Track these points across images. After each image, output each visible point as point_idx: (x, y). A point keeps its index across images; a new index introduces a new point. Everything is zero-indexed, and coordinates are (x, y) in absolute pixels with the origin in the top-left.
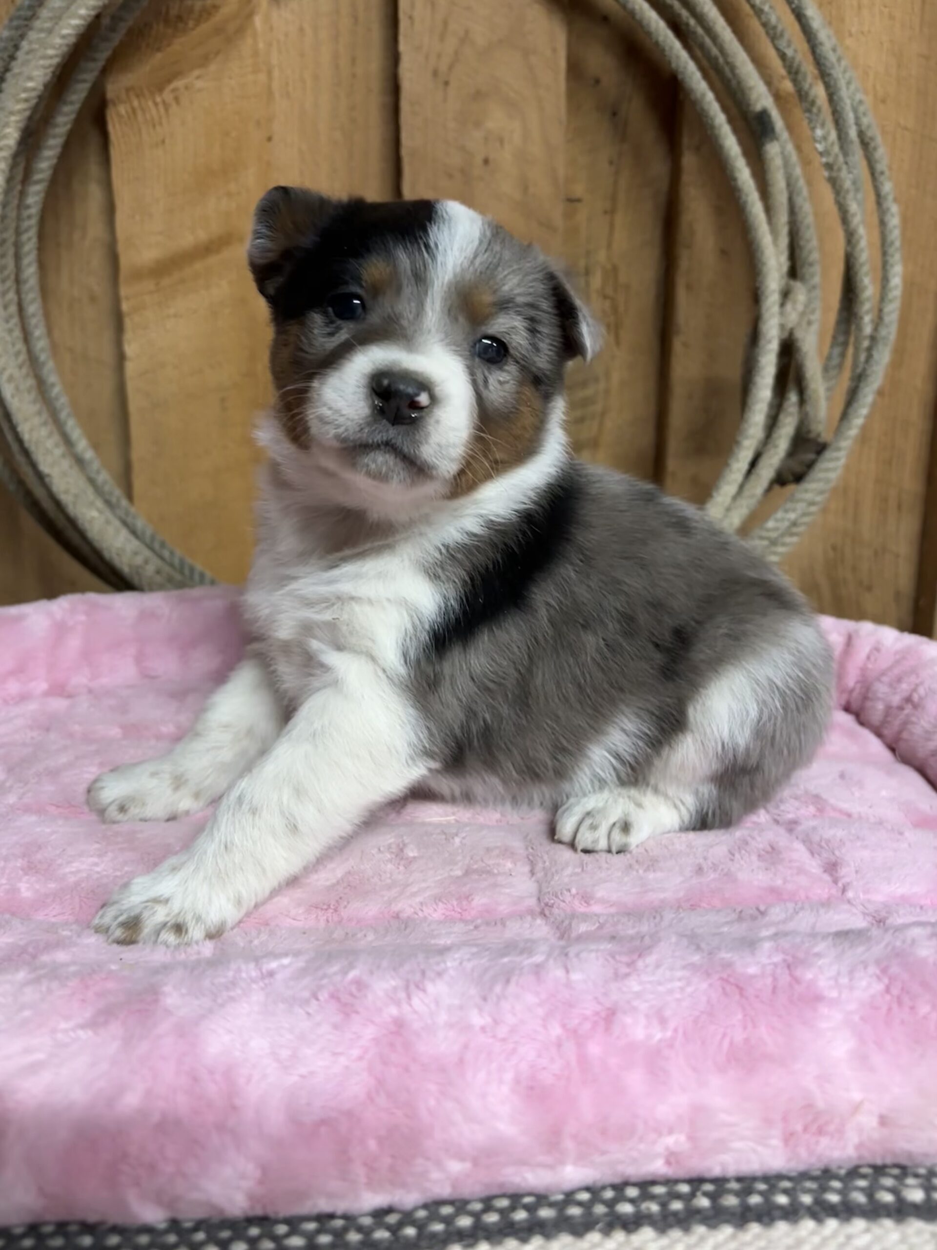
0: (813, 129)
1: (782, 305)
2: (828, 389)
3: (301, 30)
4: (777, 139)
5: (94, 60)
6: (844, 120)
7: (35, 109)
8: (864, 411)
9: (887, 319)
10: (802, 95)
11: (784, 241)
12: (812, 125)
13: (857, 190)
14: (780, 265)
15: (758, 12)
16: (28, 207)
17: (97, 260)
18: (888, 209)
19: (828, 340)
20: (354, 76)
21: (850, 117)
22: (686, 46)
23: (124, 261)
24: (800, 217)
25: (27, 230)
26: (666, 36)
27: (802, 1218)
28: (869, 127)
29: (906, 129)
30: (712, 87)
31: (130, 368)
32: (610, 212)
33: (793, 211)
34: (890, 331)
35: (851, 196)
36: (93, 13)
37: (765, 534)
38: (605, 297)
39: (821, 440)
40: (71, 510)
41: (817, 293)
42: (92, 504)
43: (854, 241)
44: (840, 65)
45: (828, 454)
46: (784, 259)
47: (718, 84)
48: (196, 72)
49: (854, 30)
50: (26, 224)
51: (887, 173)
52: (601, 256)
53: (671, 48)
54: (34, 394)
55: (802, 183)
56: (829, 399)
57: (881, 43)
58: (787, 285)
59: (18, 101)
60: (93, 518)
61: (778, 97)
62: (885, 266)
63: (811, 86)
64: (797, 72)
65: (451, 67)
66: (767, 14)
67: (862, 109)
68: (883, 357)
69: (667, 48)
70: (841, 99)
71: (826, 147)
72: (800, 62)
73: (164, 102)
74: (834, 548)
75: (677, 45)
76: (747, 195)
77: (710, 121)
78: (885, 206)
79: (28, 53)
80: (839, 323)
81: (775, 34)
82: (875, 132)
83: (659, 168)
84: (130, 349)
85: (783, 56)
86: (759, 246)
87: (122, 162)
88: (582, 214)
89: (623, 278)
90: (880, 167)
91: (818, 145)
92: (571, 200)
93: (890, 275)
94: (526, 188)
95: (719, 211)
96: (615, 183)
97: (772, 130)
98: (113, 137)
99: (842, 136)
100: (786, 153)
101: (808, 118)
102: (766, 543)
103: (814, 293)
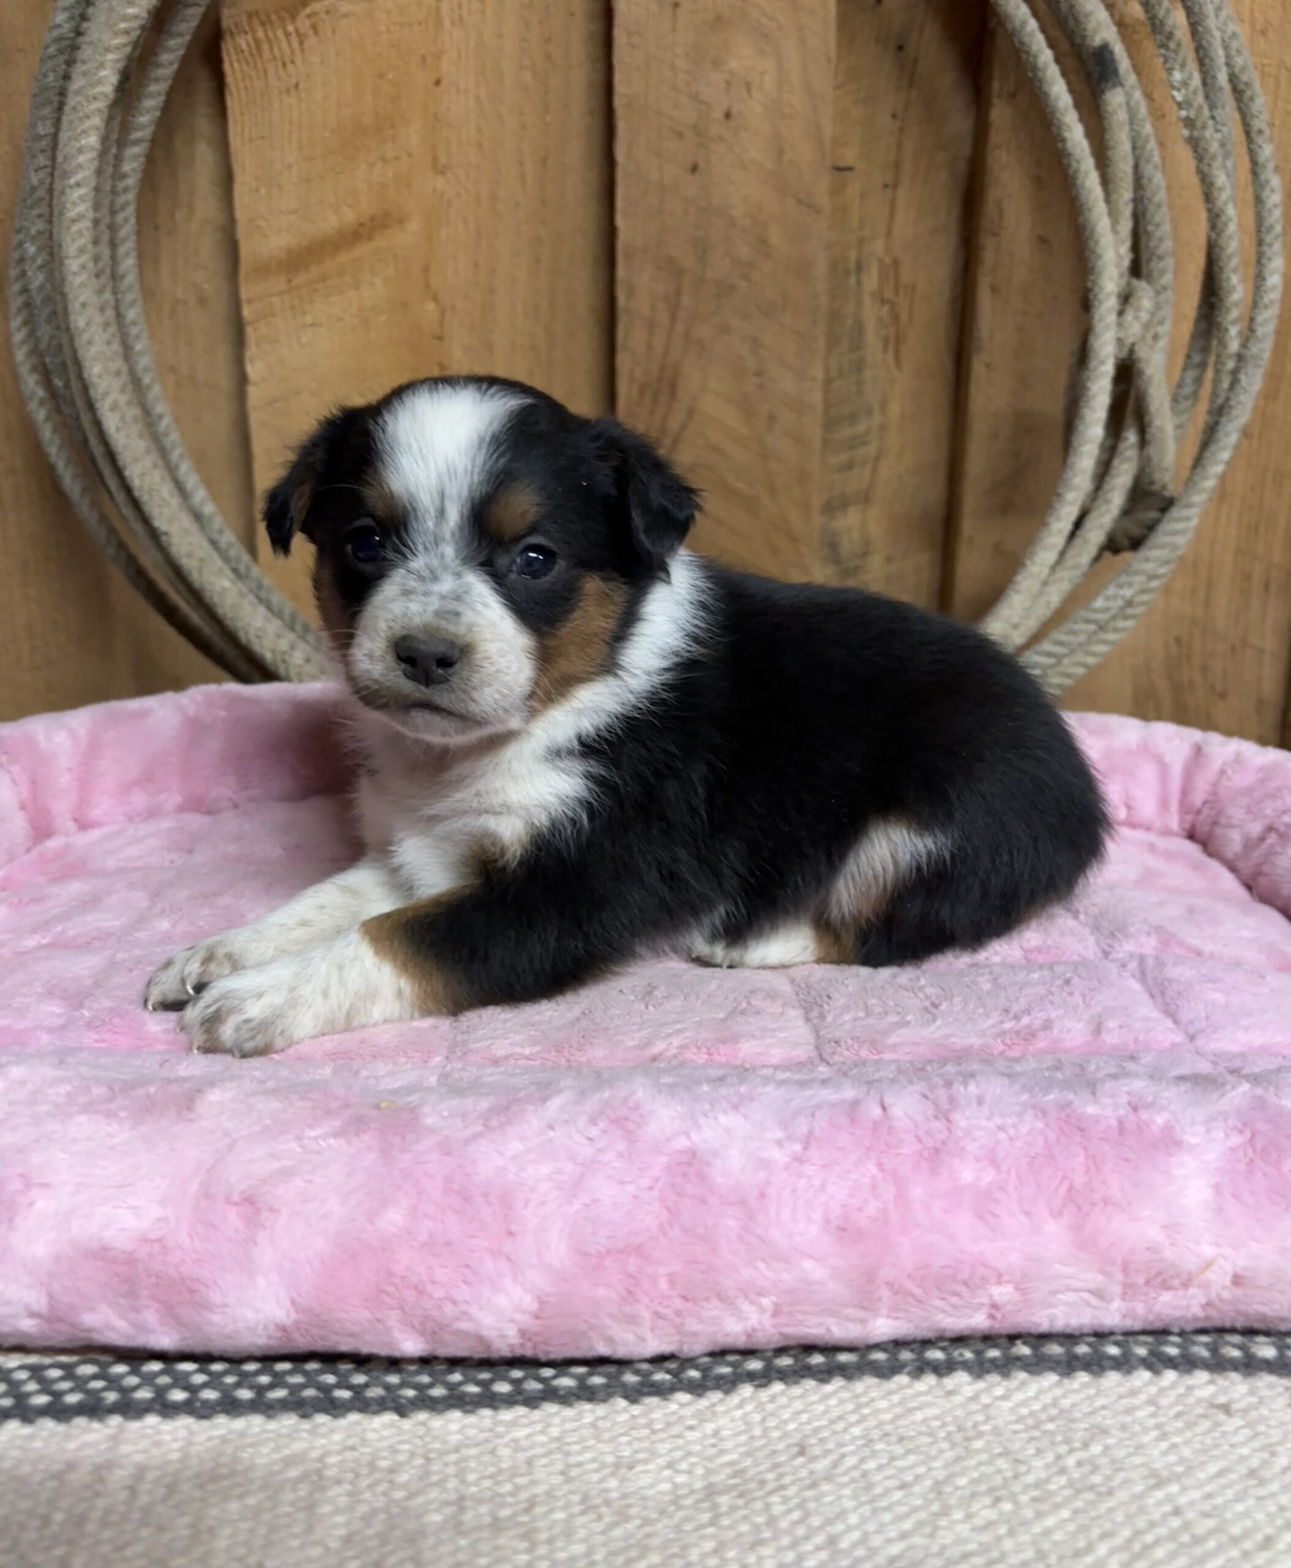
0: (1170, 71)
1: (1121, 313)
2: (1179, 427)
4: (1122, 85)
6: (1212, 59)
7: (136, 45)
8: (1226, 455)
9: (1261, 331)
10: (1156, 25)
11: (1126, 226)
12: (1168, 65)
13: (1227, 155)
14: (1120, 257)
16: (124, 176)
17: (208, 249)
18: (1268, 181)
19: (1180, 361)
21: (1219, 55)
23: (244, 251)
24: (1148, 194)
25: (124, 208)
28: (1244, 69)
30: (1035, 14)
31: (254, 395)
32: (892, 186)
33: (1138, 183)
34: (1264, 348)
35: (1216, 164)
37: (1091, 616)
38: (883, 301)
39: (1166, 494)
41: (1169, 295)
42: (220, 571)
43: (1220, 225)
45: (1176, 512)
46: (1125, 249)
50: (122, 199)
51: (1267, 131)
52: (878, 246)
54: (140, 426)
55: (1152, 145)
56: (1178, 439)
58: (1129, 284)
59: (116, 34)
61: (1122, 25)
62: (1260, 260)
63: (1168, 11)
67: (1235, 45)
68: (1253, 382)
70: (1208, 31)
71: (1186, 95)
73: (297, 30)
74: (1178, 641)
76: (1078, 162)
77: (1031, 60)
78: (1263, 177)
80: (1194, 337)
82: (1251, 77)
83: (960, 123)
84: (253, 370)
86: (1093, 231)
87: (242, 114)
88: (854, 188)
89: (906, 275)
90: (1257, 124)
91: (1175, 93)
92: (839, 169)
93: (1267, 272)
94: (781, 152)
95: (1038, 183)
96: (900, 145)
97: (1115, 72)
98: (230, 79)
99: (1207, 80)
100: (1132, 103)
101: (1164, 56)
102: (1092, 627)
103: (1162, 298)
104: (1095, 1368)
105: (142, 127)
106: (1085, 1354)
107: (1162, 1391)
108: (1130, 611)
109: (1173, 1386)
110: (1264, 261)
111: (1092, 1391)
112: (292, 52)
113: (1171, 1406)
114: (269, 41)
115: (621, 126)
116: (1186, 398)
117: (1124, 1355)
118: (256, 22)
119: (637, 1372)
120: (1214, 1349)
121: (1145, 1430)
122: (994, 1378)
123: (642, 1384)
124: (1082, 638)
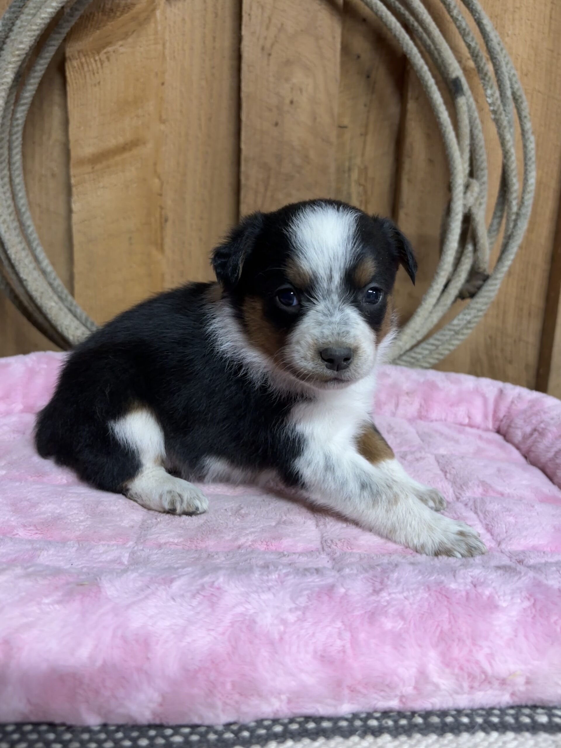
0: (486, 90)
1: (465, 193)
2: (491, 243)
3: (184, 19)
4: (464, 95)
5: (59, 33)
6: (504, 85)
7: (23, 61)
8: (512, 257)
9: (526, 203)
10: (480, 69)
11: (467, 155)
12: (485, 87)
13: (511, 126)
14: (464, 169)
15: (455, 20)
16: (17, 119)
17: (57, 152)
18: (529, 138)
19: (491, 214)
20: (214, 48)
21: (507, 83)
22: (412, 38)
23: (73, 154)
24: (476, 142)
25: (16, 133)
26: (400, 32)
27: (477, 731)
28: (518, 89)
29: (539, 92)
30: (427, 63)
31: (75, 218)
32: (364, 135)
33: (472, 137)
34: (528, 210)
35: (507, 130)
36: (60, 5)
37: (452, 327)
38: (360, 185)
39: (486, 273)
40: (39, 301)
41: (486, 186)
42: (51, 298)
43: (508, 157)
44: (502, 53)
45: (490, 282)
46: (466, 165)
47: (430, 61)
48: (120, 43)
49: (510, 33)
50: (16, 129)
51: (529, 117)
52: (358, 161)
53: (404, 39)
54: (18, 231)
55: (478, 121)
56: (491, 249)
57: (526, 41)
58: (468, 181)
59: (14, 56)
60: (52, 307)
61: (465, 70)
62: (526, 172)
63: (485, 64)
64: (477, 56)
65: (272, 45)
66: (460, 21)
67: (514, 79)
68: (524, 225)
69: (401, 39)
70: (502, 73)
71: (493, 101)
72: (479, 50)
73: (100, 59)
74: (491, 337)
75: (407, 37)
76: (446, 127)
77: (425, 83)
78: (526, 137)
79: (20, 28)
80: (498, 204)
81: (464, 33)
82: (521, 92)
83: (394, 109)
84: (75, 207)
85: (469, 46)
86: (452, 157)
87: (74, 94)
88: (347, 136)
89: (370, 174)
90: (524, 113)
91: (488, 99)
92: (341, 127)
93: (529, 177)
94: (315, 119)
95: (428, 136)
96: (368, 118)
97: (462, 89)
98: (69, 79)
99: (502, 95)
100: (469, 103)
101: (483, 83)
102: (452, 333)
103: (483, 187)
104: (456, 731)
105: (27, 98)
106: (451, 723)
107: (490, 745)
108: (469, 326)
109: (496, 741)
110: (528, 173)
111: (454, 744)
112: (98, 69)
114: (87, 63)
115: (244, 105)
116: (494, 231)
117: (471, 723)
118: (81, 55)
119: (216, 733)
120: (516, 717)
122: (403, 738)
123: (218, 741)
124: (448, 337)
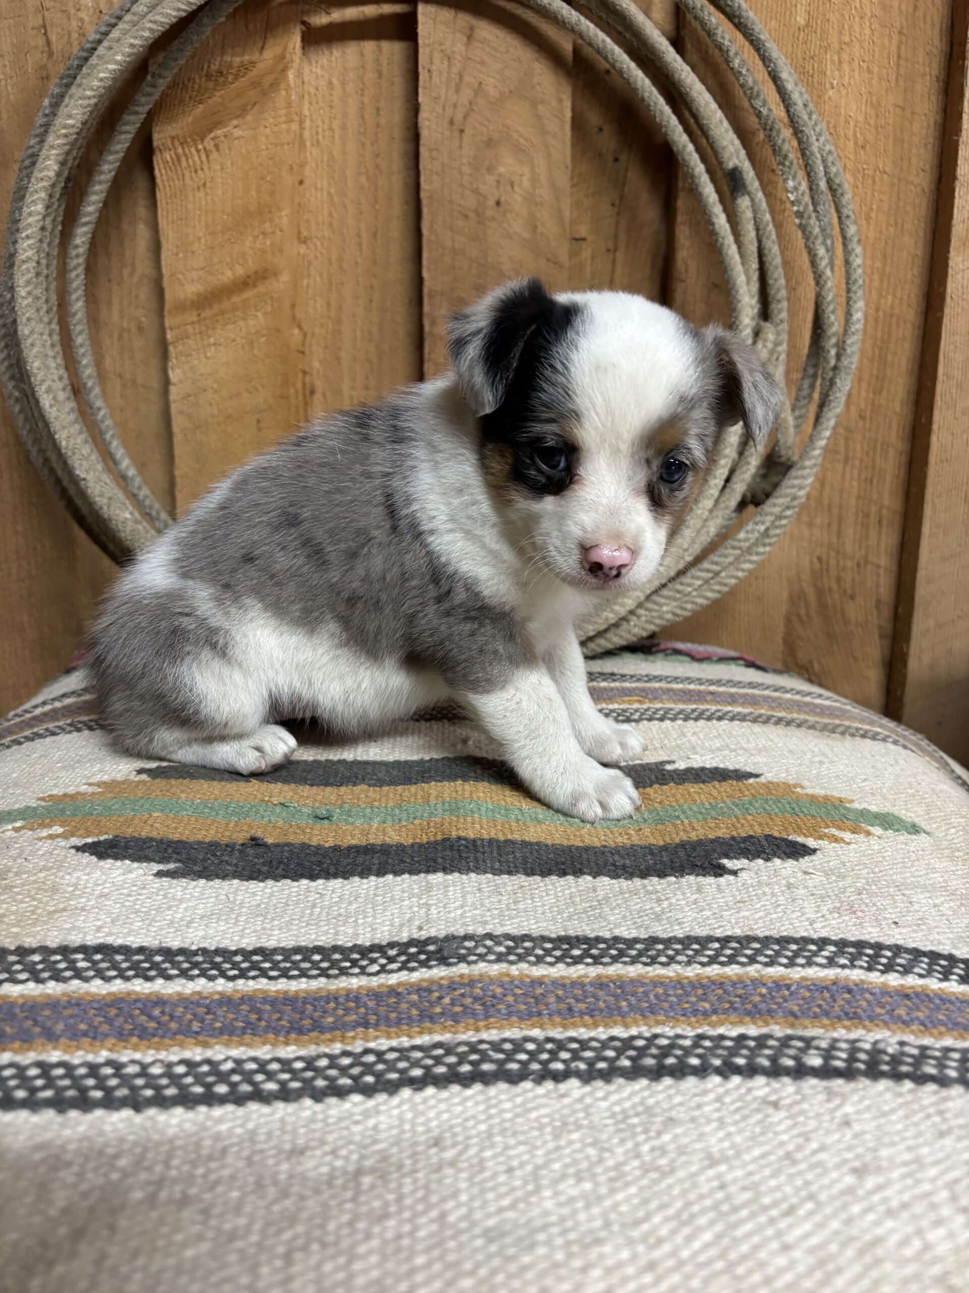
1: (754, 342)
18: (853, 250)
20: (378, 125)
25: (73, 270)
32: (612, 251)
35: (818, 240)
37: (737, 544)
43: (822, 281)
45: (793, 473)
48: (235, 122)
51: (852, 216)
57: (861, 94)
62: (849, 304)
65: (466, 116)
73: (205, 149)
83: (657, 209)
87: (167, 203)
92: (576, 239)
93: (853, 310)
94: (535, 228)
96: (617, 224)
98: (159, 181)
102: (738, 552)
104: (678, 1074)
105: (89, 214)
106: (672, 1065)
107: (727, 1092)
108: (765, 540)
109: (738, 1088)
110: (852, 303)
111: (673, 1091)
112: (202, 163)
113: (733, 1102)
114: (186, 156)
115: (425, 210)
116: (804, 399)
117: (702, 1065)
118: (176, 143)
119: (326, 1078)
121: (709, 1121)
122: (599, 1083)
123: (327, 1087)
